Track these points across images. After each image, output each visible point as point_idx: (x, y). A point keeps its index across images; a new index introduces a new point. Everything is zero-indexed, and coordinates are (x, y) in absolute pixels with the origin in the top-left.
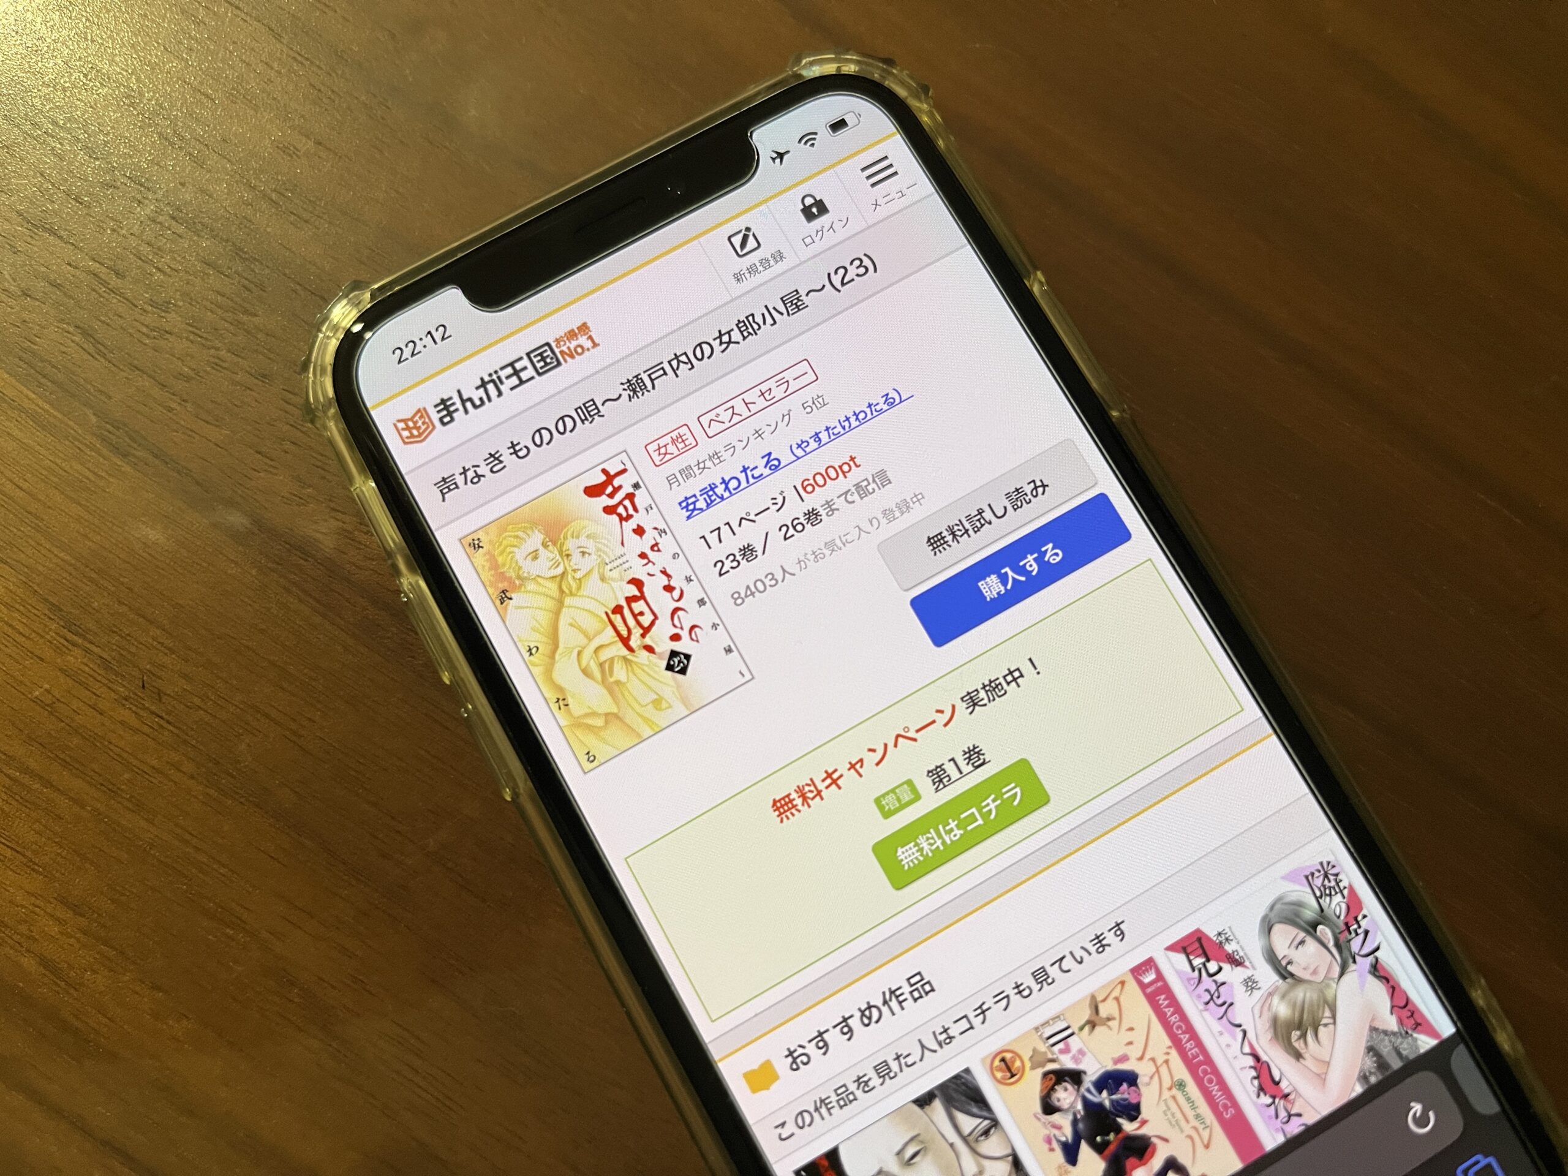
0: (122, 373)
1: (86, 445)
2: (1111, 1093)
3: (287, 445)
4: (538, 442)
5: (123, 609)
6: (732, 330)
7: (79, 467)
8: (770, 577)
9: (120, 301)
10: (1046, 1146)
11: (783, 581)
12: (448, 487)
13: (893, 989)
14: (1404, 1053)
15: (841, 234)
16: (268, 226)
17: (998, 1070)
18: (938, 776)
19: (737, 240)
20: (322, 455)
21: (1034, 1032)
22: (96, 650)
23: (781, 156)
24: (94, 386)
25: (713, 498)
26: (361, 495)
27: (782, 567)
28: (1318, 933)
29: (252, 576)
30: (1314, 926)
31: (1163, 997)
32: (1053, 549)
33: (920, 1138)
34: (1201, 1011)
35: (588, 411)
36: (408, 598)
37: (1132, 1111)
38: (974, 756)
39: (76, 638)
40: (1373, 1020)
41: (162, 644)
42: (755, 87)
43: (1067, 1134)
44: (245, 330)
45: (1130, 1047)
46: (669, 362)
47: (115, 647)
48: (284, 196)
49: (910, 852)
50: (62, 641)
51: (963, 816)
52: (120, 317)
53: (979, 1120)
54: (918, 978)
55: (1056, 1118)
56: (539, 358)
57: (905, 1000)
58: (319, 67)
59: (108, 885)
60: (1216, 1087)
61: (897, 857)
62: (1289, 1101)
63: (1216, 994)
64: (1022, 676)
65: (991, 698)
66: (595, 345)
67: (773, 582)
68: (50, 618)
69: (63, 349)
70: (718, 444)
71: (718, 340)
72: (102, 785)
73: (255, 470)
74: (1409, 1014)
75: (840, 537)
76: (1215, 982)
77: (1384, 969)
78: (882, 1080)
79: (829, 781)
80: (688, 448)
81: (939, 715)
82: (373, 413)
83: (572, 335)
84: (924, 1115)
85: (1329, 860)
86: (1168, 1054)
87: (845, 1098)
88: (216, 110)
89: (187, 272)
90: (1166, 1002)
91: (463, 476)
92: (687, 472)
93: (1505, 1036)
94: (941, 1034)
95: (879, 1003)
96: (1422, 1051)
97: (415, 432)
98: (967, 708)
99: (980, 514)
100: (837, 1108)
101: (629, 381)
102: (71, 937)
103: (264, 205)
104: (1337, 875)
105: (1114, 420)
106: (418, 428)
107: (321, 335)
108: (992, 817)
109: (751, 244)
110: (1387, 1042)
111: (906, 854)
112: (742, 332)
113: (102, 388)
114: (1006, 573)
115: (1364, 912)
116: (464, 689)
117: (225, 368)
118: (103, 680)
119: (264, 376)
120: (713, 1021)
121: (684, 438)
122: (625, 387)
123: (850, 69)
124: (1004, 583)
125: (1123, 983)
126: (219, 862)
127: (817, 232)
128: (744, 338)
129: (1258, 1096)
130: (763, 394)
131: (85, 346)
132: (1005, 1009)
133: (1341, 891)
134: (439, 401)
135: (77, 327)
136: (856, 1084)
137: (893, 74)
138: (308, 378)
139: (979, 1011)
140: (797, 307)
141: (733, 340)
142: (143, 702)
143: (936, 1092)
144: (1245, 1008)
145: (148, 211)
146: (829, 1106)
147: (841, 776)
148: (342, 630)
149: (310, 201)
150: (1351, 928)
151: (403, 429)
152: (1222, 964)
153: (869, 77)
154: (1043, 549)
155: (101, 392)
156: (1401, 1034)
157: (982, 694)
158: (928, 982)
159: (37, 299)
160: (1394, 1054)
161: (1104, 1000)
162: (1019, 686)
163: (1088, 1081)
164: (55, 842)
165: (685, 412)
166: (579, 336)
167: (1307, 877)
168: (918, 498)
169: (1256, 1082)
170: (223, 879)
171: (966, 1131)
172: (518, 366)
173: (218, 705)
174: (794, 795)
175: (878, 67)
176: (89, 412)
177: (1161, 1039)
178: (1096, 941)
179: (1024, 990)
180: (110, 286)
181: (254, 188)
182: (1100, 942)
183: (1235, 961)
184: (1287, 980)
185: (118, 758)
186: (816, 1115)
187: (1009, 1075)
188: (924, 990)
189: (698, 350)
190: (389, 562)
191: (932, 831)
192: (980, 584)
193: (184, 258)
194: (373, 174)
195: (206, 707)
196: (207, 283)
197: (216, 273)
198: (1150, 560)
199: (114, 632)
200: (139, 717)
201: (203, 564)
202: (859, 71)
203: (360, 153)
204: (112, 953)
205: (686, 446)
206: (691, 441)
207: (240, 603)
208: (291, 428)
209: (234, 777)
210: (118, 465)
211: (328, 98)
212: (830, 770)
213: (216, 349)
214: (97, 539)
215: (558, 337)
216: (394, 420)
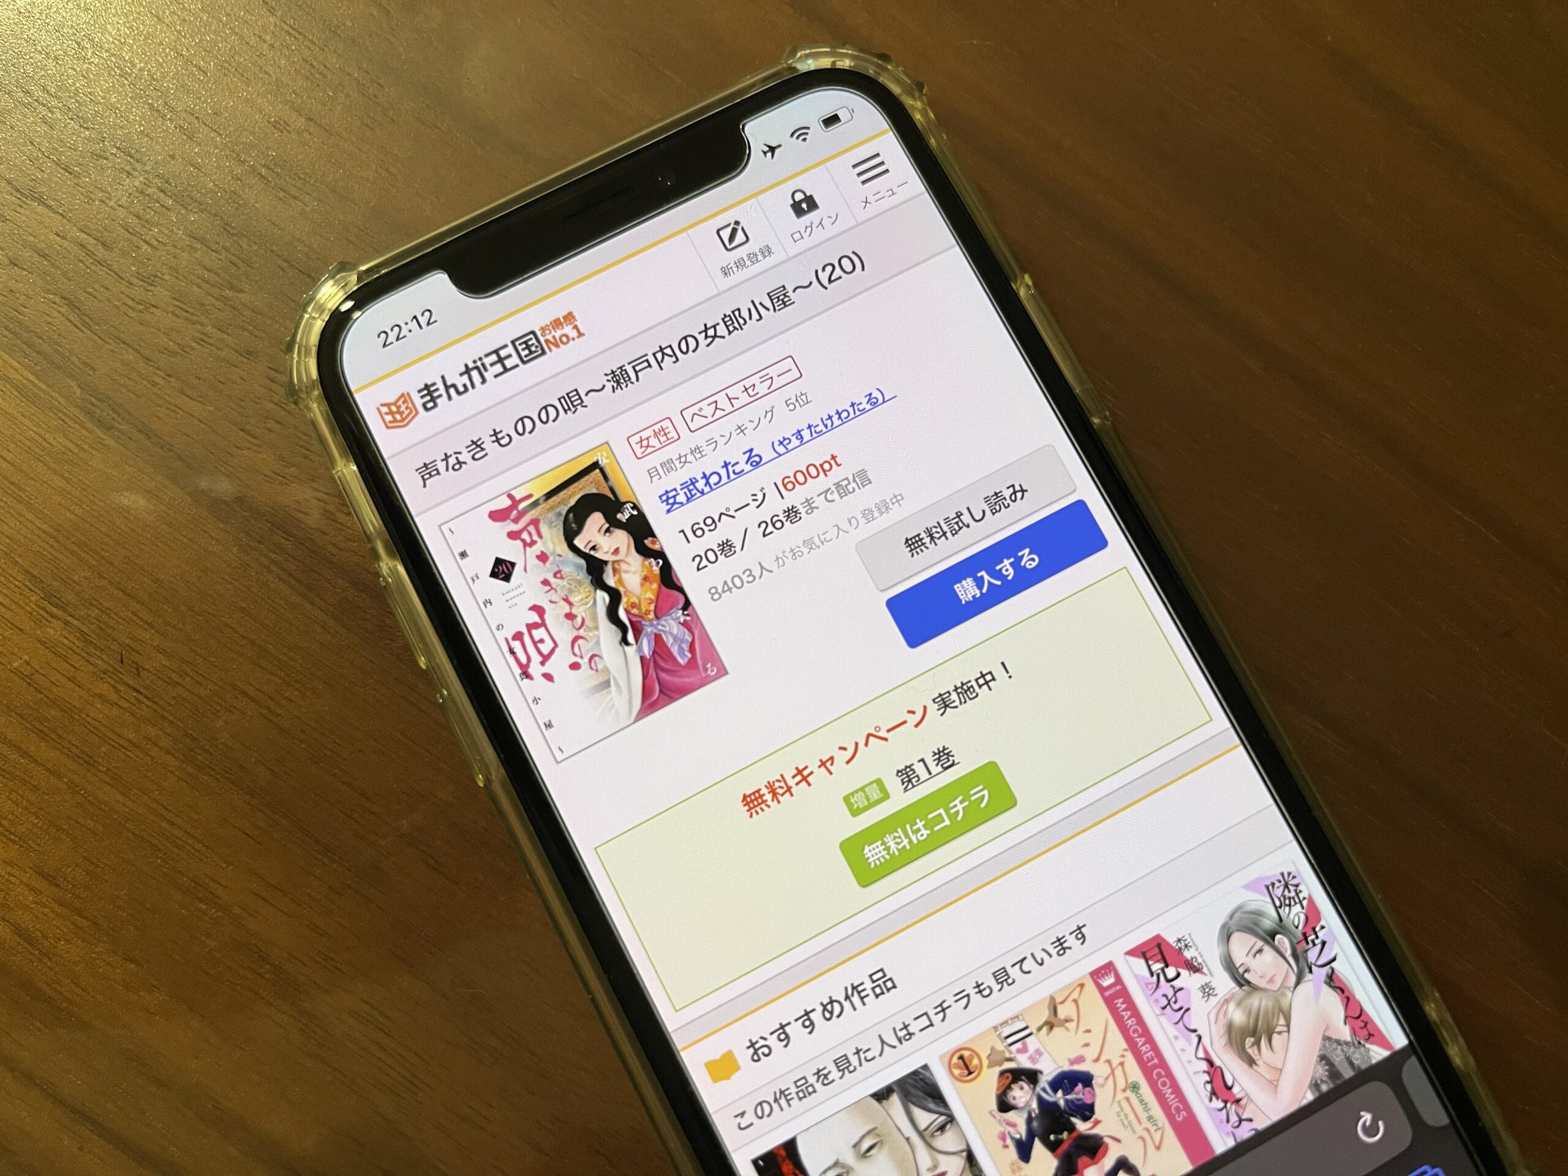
0: (109, 346)
1: (69, 416)
2: (1066, 1093)
3: (271, 424)
4: (520, 430)
5: (104, 583)
6: (718, 324)
7: (62, 439)
8: (748, 573)
9: (107, 273)
10: (1001, 1143)
11: (760, 577)
12: (429, 473)
13: (855, 985)
14: (1356, 1062)
15: (830, 230)
16: (257, 202)
17: (955, 1068)
18: (907, 776)
19: (726, 234)
20: (306, 435)
21: (993, 1031)
22: (76, 622)
23: (772, 149)
24: (78, 357)
25: (693, 492)
26: (342, 477)
27: (760, 563)
28: (1276, 942)
29: (233, 554)
30: (1272, 935)
31: (1121, 1000)
32: (1030, 554)
33: (877, 1132)
34: (1157, 1015)
35: (572, 401)
36: (387, 582)
37: (1086, 1111)
38: (944, 757)
39: (55, 610)
40: (1327, 1029)
41: (142, 619)
42: (751, 78)
43: (1022, 1131)
44: (231, 306)
45: (1086, 1048)
46: (654, 354)
47: (94, 621)
48: (273, 172)
49: (877, 850)
50: (42, 612)
51: (930, 816)
52: (107, 289)
53: (936, 1116)
54: (880, 974)
55: (1011, 1115)
56: (524, 346)
57: (867, 996)
58: (312, 42)
59: (84, 857)
60: (1170, 1091)
61: (864, 855)
62: (1240, 1106)
63: (1173, 1000)
64: (994, 679)
65: (963, 700)
66: (580, 335)
67: (751, 579)
68: (31, 590)
69: (50, 320)
70: (699, 438)
71: (704, 334)
72: (79, 758)
73: (238, 447)
74: (1363, 1024)
75: (818, 536)
76: (1173, 987)
77: (1340, 980)
78: (841, 1073)
79: (799, 778)
80: (671, 442)
81: (911, 715)
82: (357, 396)
83: (557, 324)
84: (881, 1109)
85: (1290, 870)
86: (1123, 1056)
87: (805, 1090)
88: (208, 82)
89: (174, 246)
90: (1124, 1006)
91: (445, 462)
92: (668, 466)
93: (1456, 1049)
94: (901, 1030)
95: (842, 999)
96: (1374, 1061)
97: (398, 417)
98: (939, 709)
99: (958, 517)
100: (796, 1099)
101: (613, 372)
102: (45, 906)
103: (254, 180)
104: (1297, 886)
105: (1095, 427)
106: (401, 413)
107: (306, 316)
108: (959, 818)
109: (740, 237)
110: (1339, 1052)
111: (873, 852)
112: (727, 327)
113: (89, 361)
114: (982, 577)
115: (1323, 923)
116: (440, 675)
117: (209, 344)
118: (83, 653)
119: (249, 353)
120: (677, 1011)
121: (666, 431)
122: (609, 378)
123: (846, 64)
124: (980, 587)
125: (1082, 986)
126: (194, 837)
127: (806, 227)
128: (730, 333)
129: (1211, 1100)
130: (746, 390)
131: (71, 317)
132: (965, 1008)
133: (1300, 902)
134: (423, 386)
135: (64, 298)
136: (816, 1076)
137: (887, 70)
138: (293, 358)
139: (939, 1009)
140: (784, 303)
141: (718, 334)
142: (121, 676)
143: (895, 1088)
144: (1202, 1014)
145: (137, 184)
146: (789, 1097)
147: (811, 773)
148: (321, 610)
149: (300, 178)
150: (1309, 939)
151: (386, 414)
152: (1180, 970)
153: (864, 72)
154: (1020, 554)
155: (86, 364)
156: (1354, 1044)
157: (954, 696)
158: (891, 979)
159: (24, 269)
160: (1346, 1064)
161: (1062, 1002)
162: (990, 689)
163: (1044, 1080)
164: (31, 813)
165: (668, 405)
166: (565, 325)
167: (1267, 887)
168: (898, 499)
169: (1209, 1087)
170: (197, 854)
171: (922, 1126)
172: (503, 353)
173: (196, 681)
174: (764, 791)
175: (873, 63)
176: (73, 384)
177: (1117, 1043)
178: (1058, 943)
179: (984, 989)
180: (97, 258)
181: (244, 162)
182: (1061, 944)
183: (1194, 968)
184: (1244, 988)
185: (96, 732)
186: (775, 1106)
187: (966, 1072)
188: (886, 986)
189: (683, 343)
190: (369, 546)
191: (899, 830)
192: (956, 587)
193: (172, 231)
194: (364, 152)
195: (184, 683)
196: (195, 258)
197: (204, 248)
198: (1125, 568)
199: (93, 605)
200: (117, 691)
201: (185, 540)
202: (854, 67)
203: (351, 130)
204: (85, 923)
205: (668, 439)
206: (673, 434)
207: (221, 581)
208: (276, 407)
209: (211, 754)
210: (101, 439)
211: (321, 73)
212: (801, 768)
213: (202, 324)
214: (79, 512)
215: (543, 325)
216: (378, 405)
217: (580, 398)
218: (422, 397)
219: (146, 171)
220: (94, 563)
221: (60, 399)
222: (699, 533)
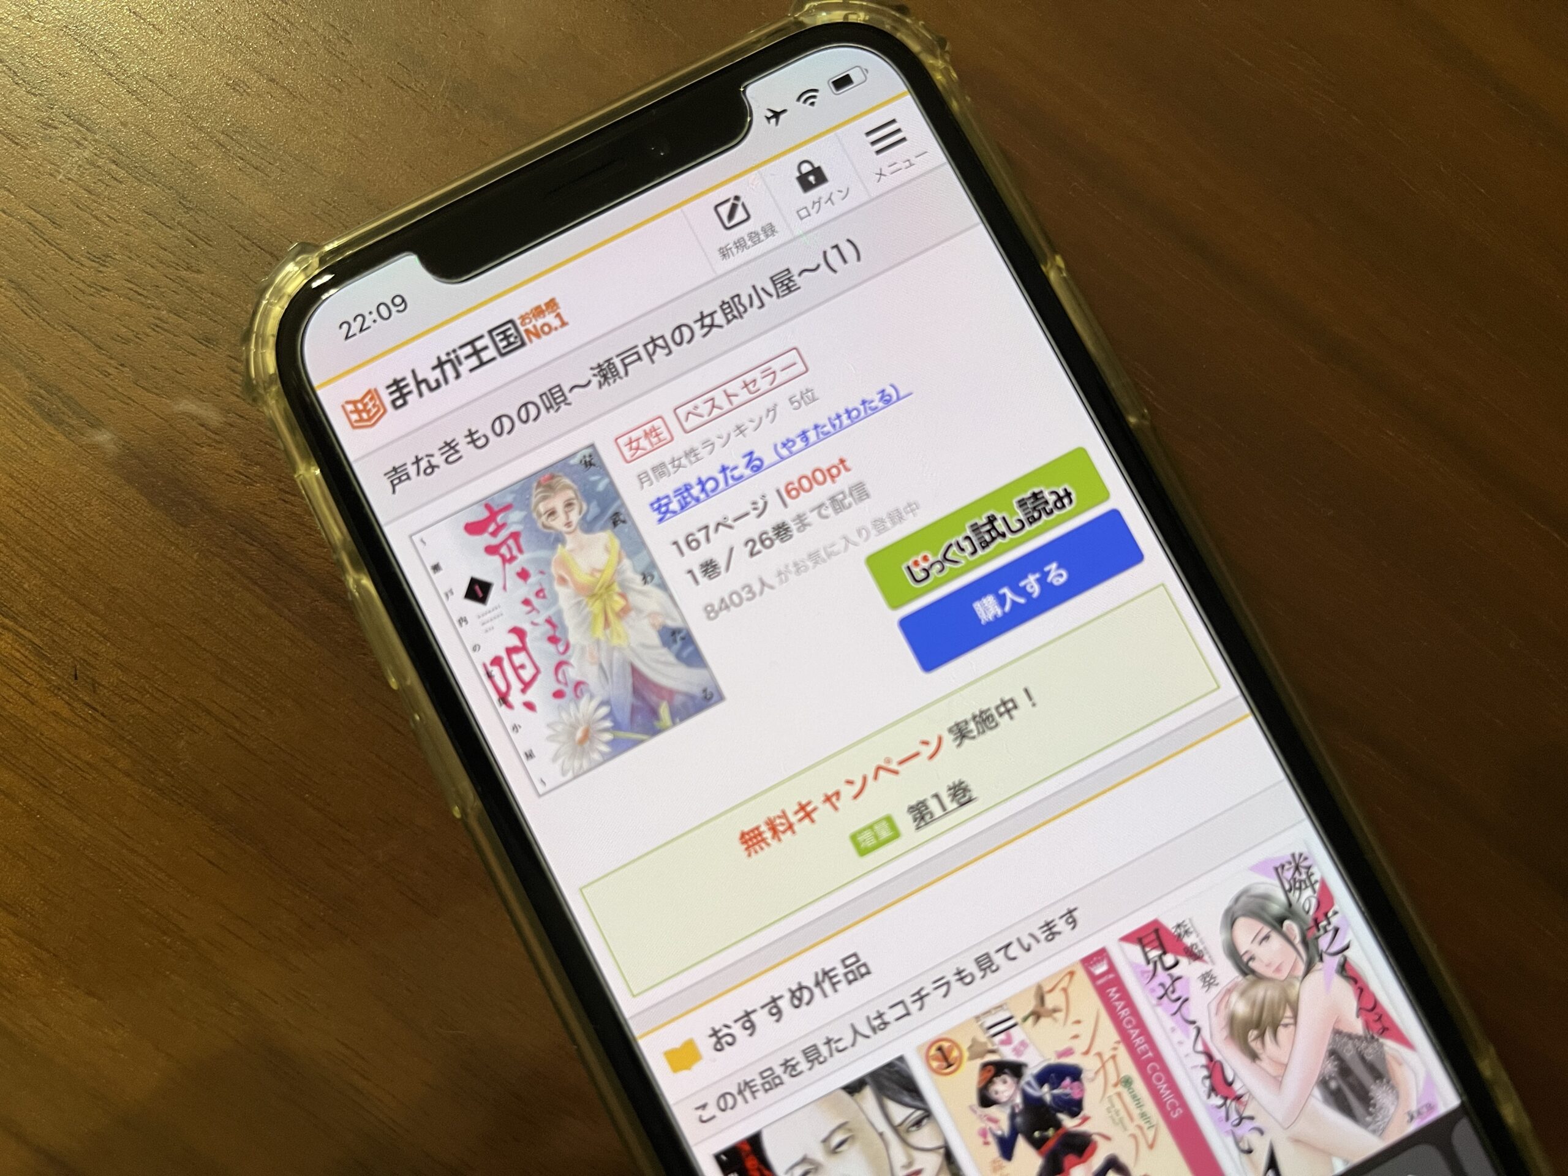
0: (56, 333)
1: (18, 411)
2: (1053, 1088)
4: (498, 430)
5: (57, 592)
6: (715, 312)
7: (11, 436)
8: (747, 589)
9: (56, 253)
10: (981, 1140)
11: (762, 593)
12: (399, 478)
15: (841, 206)
16: (214, 173)
17: (934, 1060)
18: (919, 813)
19: (724, 210)
21: (974, 1020)
22: (26, 634)
23: (776, 115)
24: (28, 347)
25: (689, 499)
26: (303, 481)
27: (760, 579)
28: (1284, 928)
29: (193, 560)
30: (1280, 920)
32: (1059, 567)
35: (555, 398)
37: (1074, 1107)
38: (961, 793)
40: (1337, 1022)
41: (97, 631)
42: (757, 32)
44: (188, 288)
46: (645, 346)
48: (232, 138)
52: (56, 270)
53: (912, 1110)
55: (993, 1111)
56: (501, 336)
59: (42, 885)
64: (1015, 707)
65: (981, 730)
66: (564, 324)
67: (750, 595)
71: (699, 324)
72: (34, 779)
73: (198, 444)
75: (825, 549)
79: (802, 814)
80: (662, 443)
81: (924, 746)
82: (320, 393)
83: (538, 312)
84: (853, 1102)
89: (127, 222)
91: (415, 466)
92: (660, 470)
93: (1511, 1109)
97: (365, 416)
98: (955, 740)
101: (599, 366)
103: (212, 149)
105: (1131, 426)
106: (368, 412)
107: (264, 302)
109: (740, 215)
110: (1350, 1046)
112: (726, 315)
113: (36, 349)
114: (1004, 594)
116: (412, 698)
117: (166, 330)
118: (36, 667)
119: (208, 340)
121: (658, 431)
122: (596, 371)
123: (860, 17)
124: (1002, 605)
126: (156, 865)
127: (814, 203)
128: (729, 321)
130: (746, 385)
131: (18, 301)
134: (391, 382)
135: (11, 281)
137: (904, 23)
138: (248, 350)
139: (917, 997)
140: (788, 288)
141: (716, 322)
142: (76, 692)
143: (868, 1080)
145: (86, 154)
147: (815, 809)
148: (290, 622)
149: (261, 146)
151: (352, 412)
153: (880, 27)
154: (1046, 569)
155: (34, 353)
156: (1366, 1039)
157: (972, 726)
162: (1011, 718)
163: (1029, 1074)
165: (661, 402)
166: (547, 313)
168: (912, 507)
170: (159, 883)
172: (479, 345)
173: (156, 698)
174: (764, 828)
175: (890, 16)
176: (19, 374)
179: (966, 976)
180: (45, 237)
181: (200, 129)
184: (1248, 977)
185: (51, 752)
187: (945, 1064)
189: (677, 334)
192: (977, 606)
193: (124, 205)
194: (331, 116)
195: (143, 700)
196: (149, 234)
197: (158, 224)
198: (1163, 585)
199: (45, 616)
200: (73, 709)
201: (141, 545)
202: (869, 20)
203: (316, 92)
204: (45, 956)
205: (660, 441)
206: (665, 435)
207: (180, 590)
208: (238, 400)
209: (172, 776)
210: (52, 435)
211: (284, 29)
212: (804, 802)
213: (158, 309)
214: (29, 514)
215: (523, 312)
216: (342, 401)
217: (563, 395)
218: (392, 393)
219: (96, 141)
220: (46, 569)
221: (8, 391)
222: (694, 544)
